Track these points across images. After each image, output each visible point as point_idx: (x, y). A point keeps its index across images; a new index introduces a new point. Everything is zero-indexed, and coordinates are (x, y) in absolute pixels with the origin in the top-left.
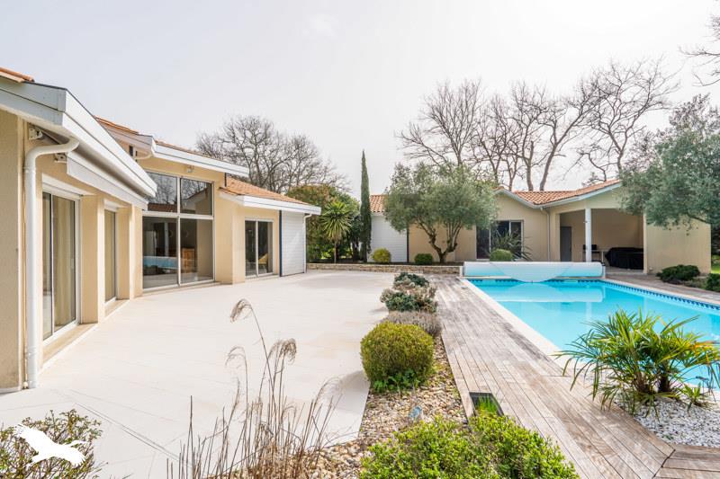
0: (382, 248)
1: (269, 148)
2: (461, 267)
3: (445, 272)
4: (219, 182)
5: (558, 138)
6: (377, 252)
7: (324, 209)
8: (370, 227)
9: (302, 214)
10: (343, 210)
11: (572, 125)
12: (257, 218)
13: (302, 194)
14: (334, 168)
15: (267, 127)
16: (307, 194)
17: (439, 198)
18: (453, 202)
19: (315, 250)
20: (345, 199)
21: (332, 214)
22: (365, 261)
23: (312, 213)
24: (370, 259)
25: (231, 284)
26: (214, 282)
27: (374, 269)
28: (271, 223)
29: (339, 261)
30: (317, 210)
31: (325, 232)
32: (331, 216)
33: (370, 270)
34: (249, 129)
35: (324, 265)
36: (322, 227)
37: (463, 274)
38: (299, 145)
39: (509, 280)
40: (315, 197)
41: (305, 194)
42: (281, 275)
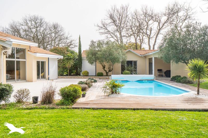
0: (86, 70)
1: (42, 29)
2: (110, 77)
3: (106, 78)
4: (28, 48)
5: (160, 27)
6: (84, 72)
7: (64, 56)
8: (82, 63)
9: (56, 58)
10: (71, 57)
11: (165, 22)
12: (40, 60)
13: (56, 51)
14: (71, 36)
15: (41, 20)
16: (58, 50)
17: (103, 53)
18: (108, 55)
19: (61, 71)
20: (72, 52)
21: (67, 58)
22: (80, 75)
23: (60, 58)
24: (81, 75)
25: (32, 82)
26: (26, 81)
27: (83, 78)
28: (45, 62)
29: (70, 75)
30: (62, 57)
31: (65, 64)
32: (67, 59)
33: (81, 78)
34: (34, 21)
35: (64, 76)
36: (64, 63)
37: (111, 79)
38: (55, 27)
39: (125, 81)
40: (61, 52)
41: (58, 51)
42: (49, 80)
